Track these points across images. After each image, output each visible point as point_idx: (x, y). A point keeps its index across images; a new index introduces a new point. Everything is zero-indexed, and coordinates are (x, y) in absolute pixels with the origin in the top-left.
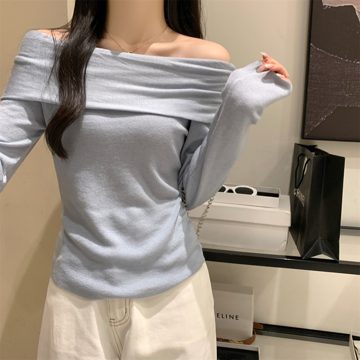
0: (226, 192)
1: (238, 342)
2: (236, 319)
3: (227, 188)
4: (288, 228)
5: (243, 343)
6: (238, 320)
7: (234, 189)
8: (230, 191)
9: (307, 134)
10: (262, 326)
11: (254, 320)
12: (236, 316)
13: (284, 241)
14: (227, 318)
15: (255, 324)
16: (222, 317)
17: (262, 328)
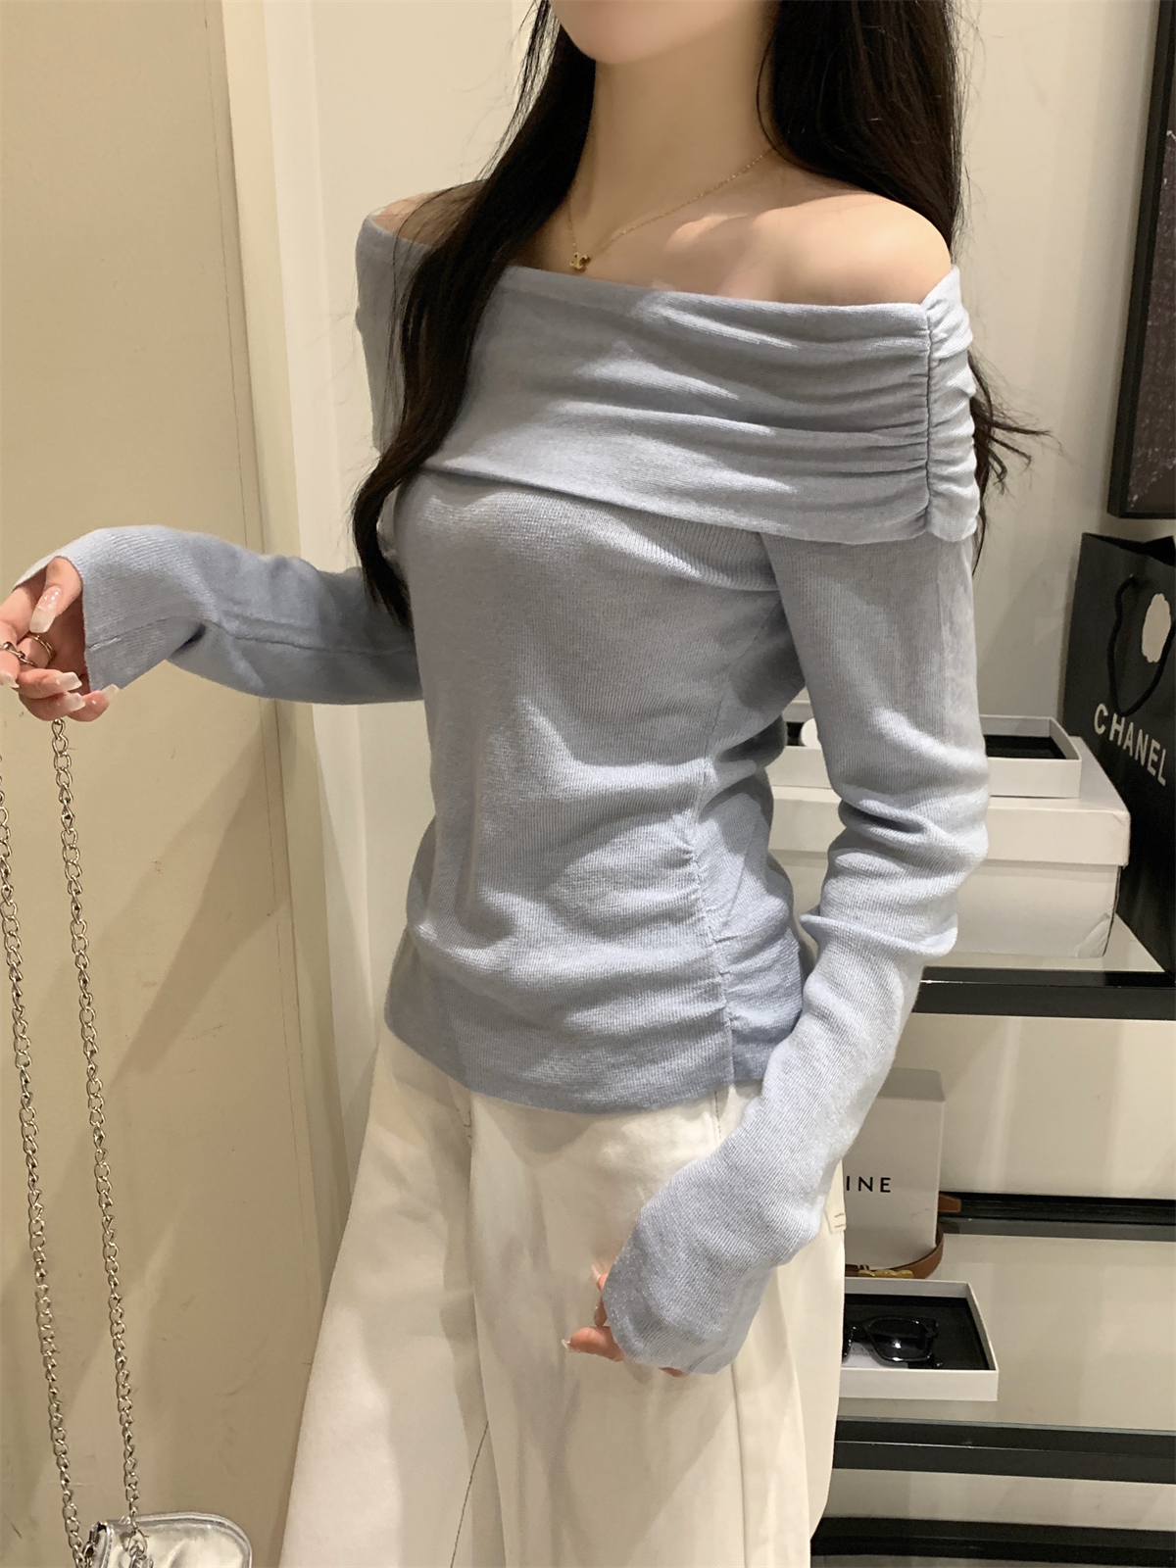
1: (894, 1273)
2: (882, 1190)
4: (1116, 870)
5: (910, 1272)
6: (888, 1191)
9: (1135, 498)
11: (941, 1183)
12: (883, 1179)
13: (1101, 920)
15: (943, 1197)
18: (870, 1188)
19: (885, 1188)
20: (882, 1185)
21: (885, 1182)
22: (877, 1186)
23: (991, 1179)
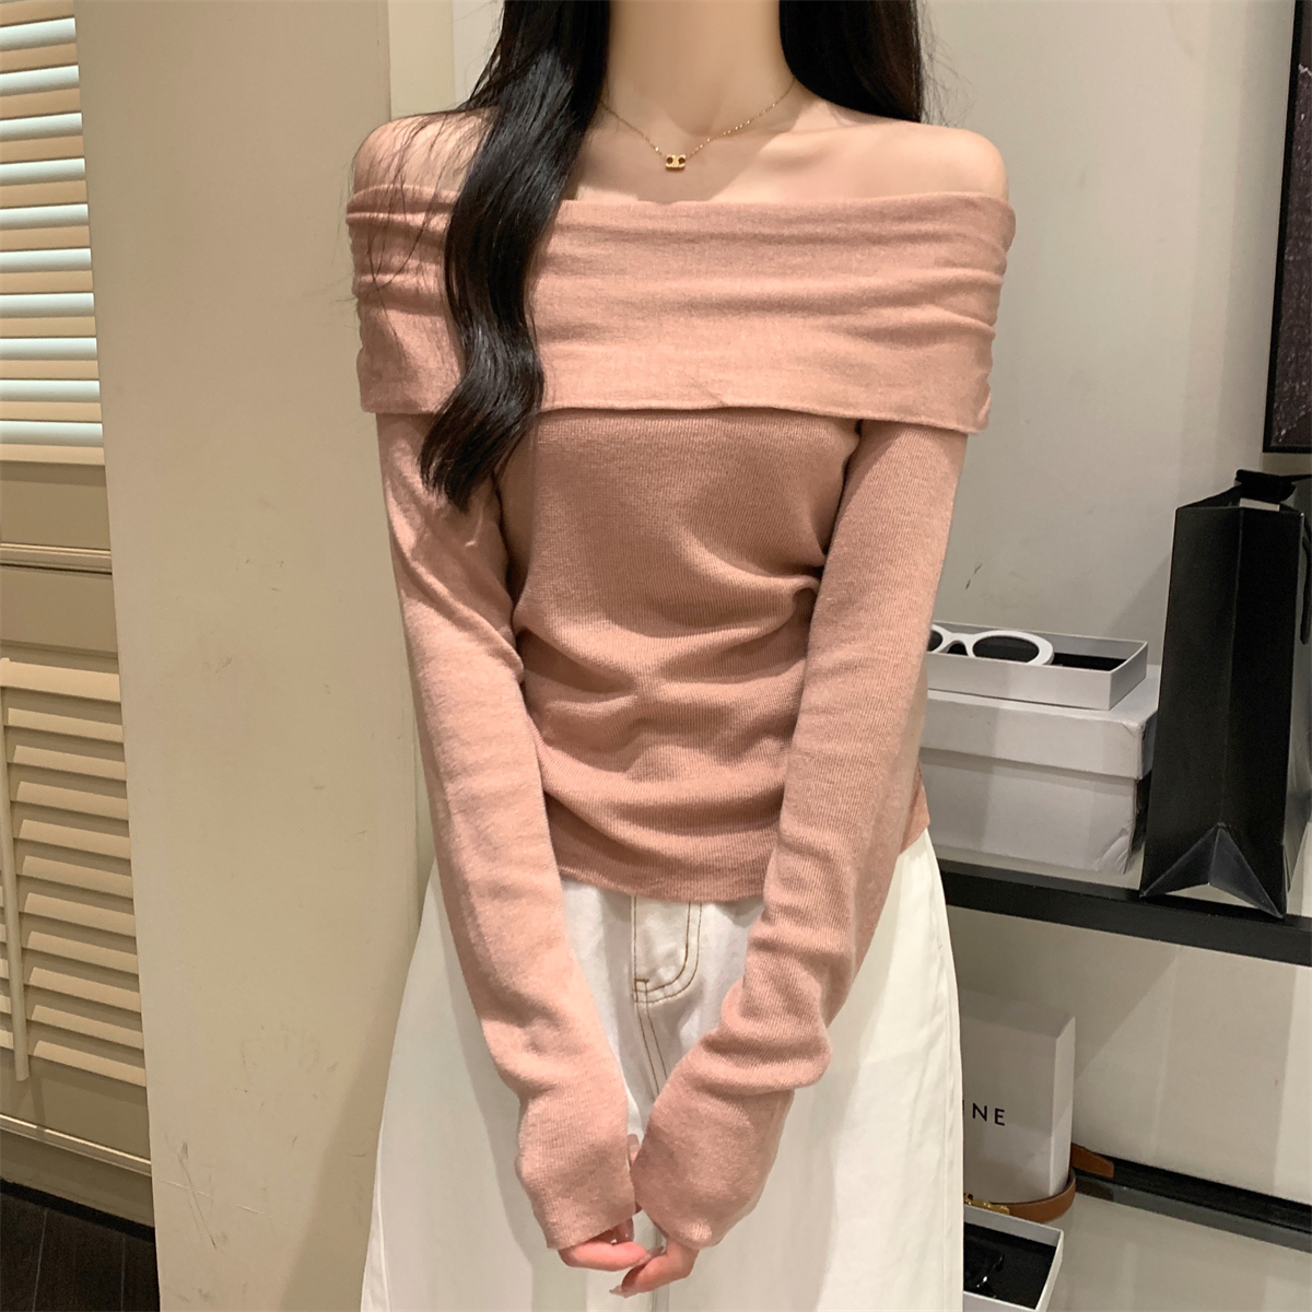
0: (942, 651)
1: (990, 1206)
2: (996, 1122)
3: (948, 638)
4: (1132, 783)
5: (1005, 1208)
7: (969, 641)
8: (958, 648)
10: (1111, 1165)
12: (997, 1110)
13: (1120, 835)
15: (1077, 1151)
17: (1110, 1174)
18: (985, 1117)
19: (1000, 1120)
20: (997, 1116)
21: (999, 1113)
22: (991, 1116)
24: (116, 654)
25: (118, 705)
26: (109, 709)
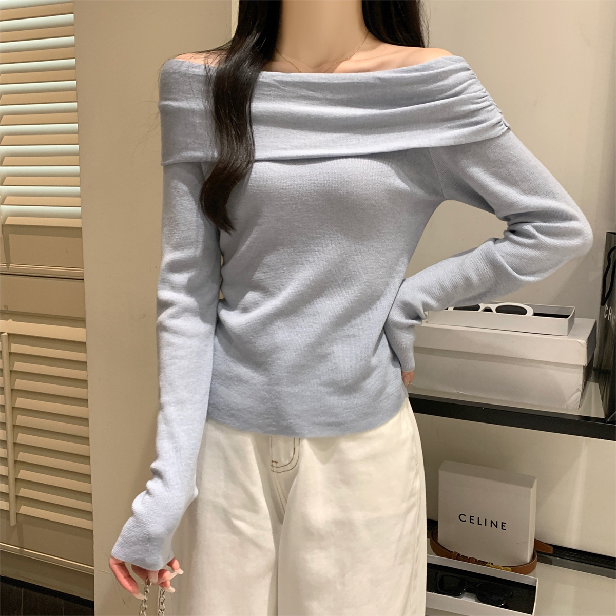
0: (480, 311)
2: (502, 529)
3: (483, 306)
5: (510, 569)
6: (505, 530)
7: (494, 307)
8: (488, 310)
10: (552, 549)
11: (536, 536)
12: (502, 523)
14: (486, 525)
15: (537, 543)
16: (479, 524)
17: (551, 552)
18: (496, 526)
19: (504, 528)
20: (502, 526)
21: (504, 524)
22: (500, 525)
23: (572, 541)
24: (85, 319)
25: (85, 343)
26: (80, 345)
